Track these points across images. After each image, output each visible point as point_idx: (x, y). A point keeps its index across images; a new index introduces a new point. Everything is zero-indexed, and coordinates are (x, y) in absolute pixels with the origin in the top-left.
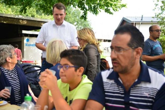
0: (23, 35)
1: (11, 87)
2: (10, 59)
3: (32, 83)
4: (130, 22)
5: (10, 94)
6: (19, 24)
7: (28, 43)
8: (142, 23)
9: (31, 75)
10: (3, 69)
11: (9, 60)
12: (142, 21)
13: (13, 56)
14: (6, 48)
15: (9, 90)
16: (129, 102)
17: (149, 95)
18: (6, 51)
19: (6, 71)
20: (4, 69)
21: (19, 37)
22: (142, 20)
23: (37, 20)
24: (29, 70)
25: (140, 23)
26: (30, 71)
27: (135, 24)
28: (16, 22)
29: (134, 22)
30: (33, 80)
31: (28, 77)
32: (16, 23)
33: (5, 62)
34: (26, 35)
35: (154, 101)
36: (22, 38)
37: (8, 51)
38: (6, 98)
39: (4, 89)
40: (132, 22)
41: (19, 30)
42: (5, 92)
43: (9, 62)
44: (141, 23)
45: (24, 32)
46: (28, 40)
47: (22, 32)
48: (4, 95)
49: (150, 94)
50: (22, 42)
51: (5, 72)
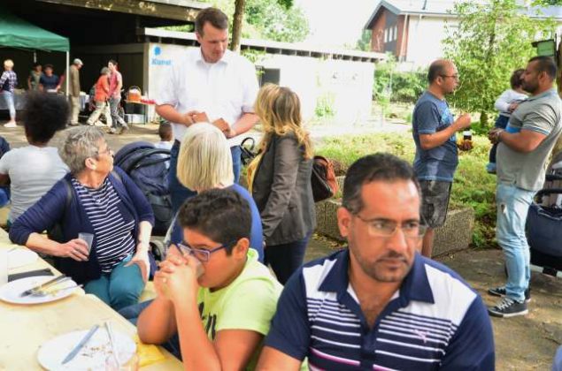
0: (147, 39)
1: (92, 236)
2: (94, 161)
3: (153, 193)
4: (396, 13)
5: (88, 253)
6: (138, 12)
7: (159, 58)
8: (423, 17)
9: (150, 171)
10: (77, 185)
11: (92, 163)
12: (425, 11)
13: (101, 155)
14: (85, 135)
15: (88, 243)
16: (373, 352)
17: (428, 336)
18: (85, 143)
19: (83, 189)
20: (80, 185)
21: (137, 42)
22: (424, 8)
23: (180, 4)
24: (147, 160)
25: (418, 17)
26: (147, 162)
27: (409, 17)
28: (130, 7)
29: (407, 14)
30: (155, 184)
31: (142, 176)
32: (130, 11)
33: (81, 169)
34: (154, 39)
35: (444, 353)
36: (146, 44)
37: (88, 142)
38: (79, 260)
39: (76, 240)
40: (402, 13)
41: (138, 28)
42: (78, 246)
43: (92, 170)
44: (421, 15)
45: (149, 31)
46: (158, 51)
47: (144, 31)
48: (74, 254)
49: (429, 334)
50: (145, 55)
51: (81, 191)
